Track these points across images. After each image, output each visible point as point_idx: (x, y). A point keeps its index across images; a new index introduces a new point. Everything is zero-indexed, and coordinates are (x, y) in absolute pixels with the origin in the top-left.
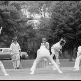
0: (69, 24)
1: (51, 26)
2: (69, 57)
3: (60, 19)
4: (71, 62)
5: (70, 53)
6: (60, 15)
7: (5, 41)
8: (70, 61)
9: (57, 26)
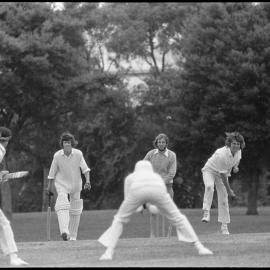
2: (246, 201)
3: (212, 77)
5: (251, 186)
6: (213, 63)
7: (32, 147)
8: (249, 213)
9: (206, 97)
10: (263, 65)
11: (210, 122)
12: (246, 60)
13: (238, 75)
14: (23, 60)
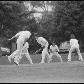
3: (64, 12)
4: (76, 56)
6: (64, 8)
7: (8, 35)
11: (63, 26)
12: (75, 7)
14: (4, 7)
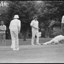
0: (23, 12)
1: (8, 13)
2: (23, 38)
5: (24, 34)
8: (24, 40)
10: (28, 5)
13: (22, 7)
